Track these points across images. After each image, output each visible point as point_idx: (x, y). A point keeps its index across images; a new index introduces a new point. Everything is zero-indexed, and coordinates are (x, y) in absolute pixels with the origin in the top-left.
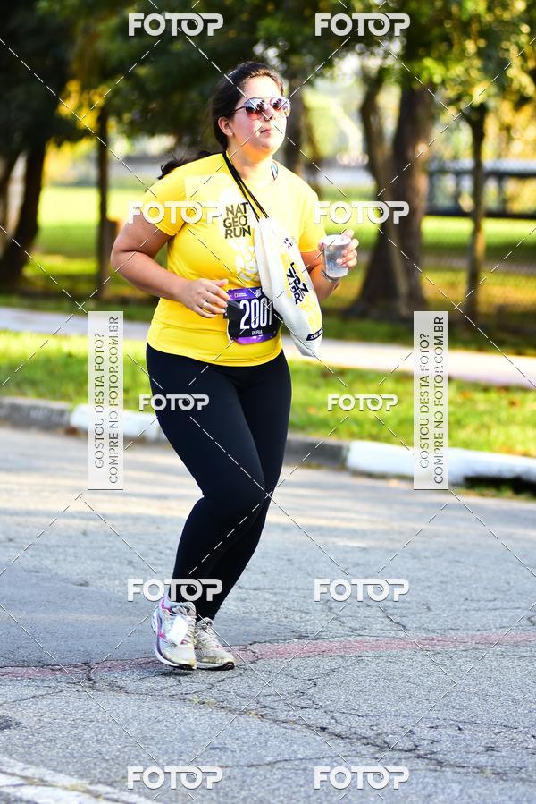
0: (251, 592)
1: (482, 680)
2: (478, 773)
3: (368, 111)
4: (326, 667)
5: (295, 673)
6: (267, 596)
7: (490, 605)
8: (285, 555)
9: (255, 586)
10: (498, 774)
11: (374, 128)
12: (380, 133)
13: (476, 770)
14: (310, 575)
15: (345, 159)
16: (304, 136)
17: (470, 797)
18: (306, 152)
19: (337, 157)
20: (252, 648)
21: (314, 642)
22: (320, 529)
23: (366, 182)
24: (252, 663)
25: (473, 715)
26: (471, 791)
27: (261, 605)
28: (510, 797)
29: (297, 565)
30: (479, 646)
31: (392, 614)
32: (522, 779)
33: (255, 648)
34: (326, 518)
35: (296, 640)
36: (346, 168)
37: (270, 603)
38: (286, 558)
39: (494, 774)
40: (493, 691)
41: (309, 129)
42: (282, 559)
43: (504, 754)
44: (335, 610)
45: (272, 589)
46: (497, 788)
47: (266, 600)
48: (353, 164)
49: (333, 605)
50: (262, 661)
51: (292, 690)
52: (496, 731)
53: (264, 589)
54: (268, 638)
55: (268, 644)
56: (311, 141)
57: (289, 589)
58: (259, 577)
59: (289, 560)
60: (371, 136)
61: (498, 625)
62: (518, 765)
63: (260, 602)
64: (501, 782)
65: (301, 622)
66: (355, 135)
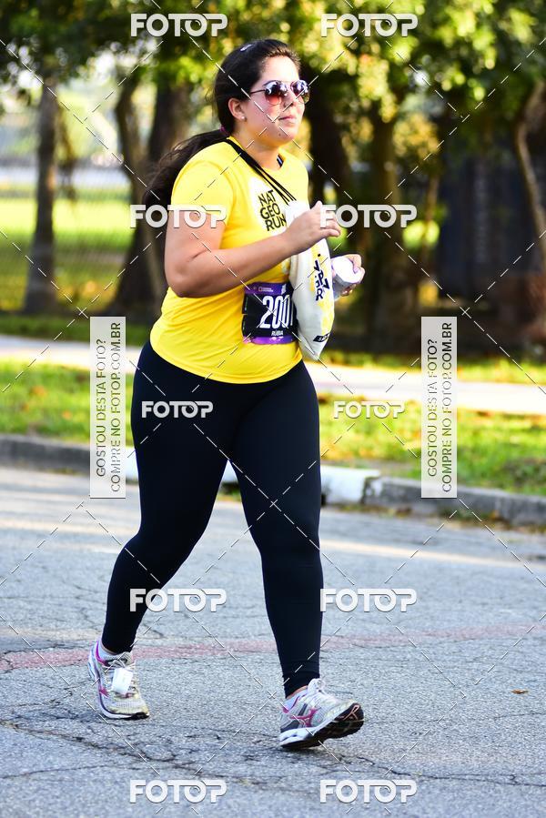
0: (6, 600)
1: (241, 688)
2: (236, 782)
3: (123, 111)
4: (83, 676)
5: (51, 683)
6: (22, 604)
7: (249, 612)
8: (40, 562)
9: (9, 594)
10: (258, 783)
11: (129, 127)
12: (136, 133)
13: (235, 780)
14: (64, 582)
15: (100, 161)
16: (58, 135)
17: (229, 807)
18: (60, 153)
19: (92, 157)
20: (6, 657)
21: (70, 651)
22: (75, 535)
23: (121, 184)
24: (7, 672)
25: (231, 724)
26: (230, 802)
27: (15, 613)
28: (270, 807)
29: (52, 572)
30: (237, 654)
31: (149, 622)
32: (282, 789)
33: (10, 657)
34: (82, 524)
35: (51, 649)
36: (101, 168)
37: (25, 612)
38: (41, 565)
39: (253, 783)
40: (251, 699)
41: (64, 129)
42: (37, 567)
43: (263, 763)
44: (91, 618)
45: (27, 597)
46: (256, 797)
47: (20, 608)
48: (108, 165)
49: (89, 613)
50: (17, 671)
51: (47, 699)
52: (255, 740)
53: (19, 597)
54: (22, 647)
55: (23, 653)
56: (65, 141)
57: (44, 597)
58: (14, 585)
59: (44, 568)
60: (126, 137)
61: (256, 633)
62: (278, 774)
63: (15, 610)
64: (261, 792)
65: (57, 630)
66: (110, 134)
